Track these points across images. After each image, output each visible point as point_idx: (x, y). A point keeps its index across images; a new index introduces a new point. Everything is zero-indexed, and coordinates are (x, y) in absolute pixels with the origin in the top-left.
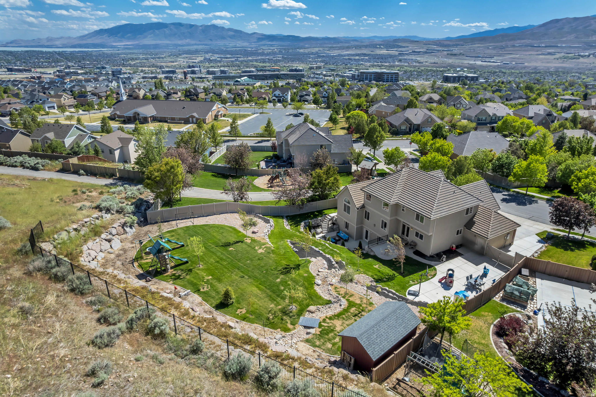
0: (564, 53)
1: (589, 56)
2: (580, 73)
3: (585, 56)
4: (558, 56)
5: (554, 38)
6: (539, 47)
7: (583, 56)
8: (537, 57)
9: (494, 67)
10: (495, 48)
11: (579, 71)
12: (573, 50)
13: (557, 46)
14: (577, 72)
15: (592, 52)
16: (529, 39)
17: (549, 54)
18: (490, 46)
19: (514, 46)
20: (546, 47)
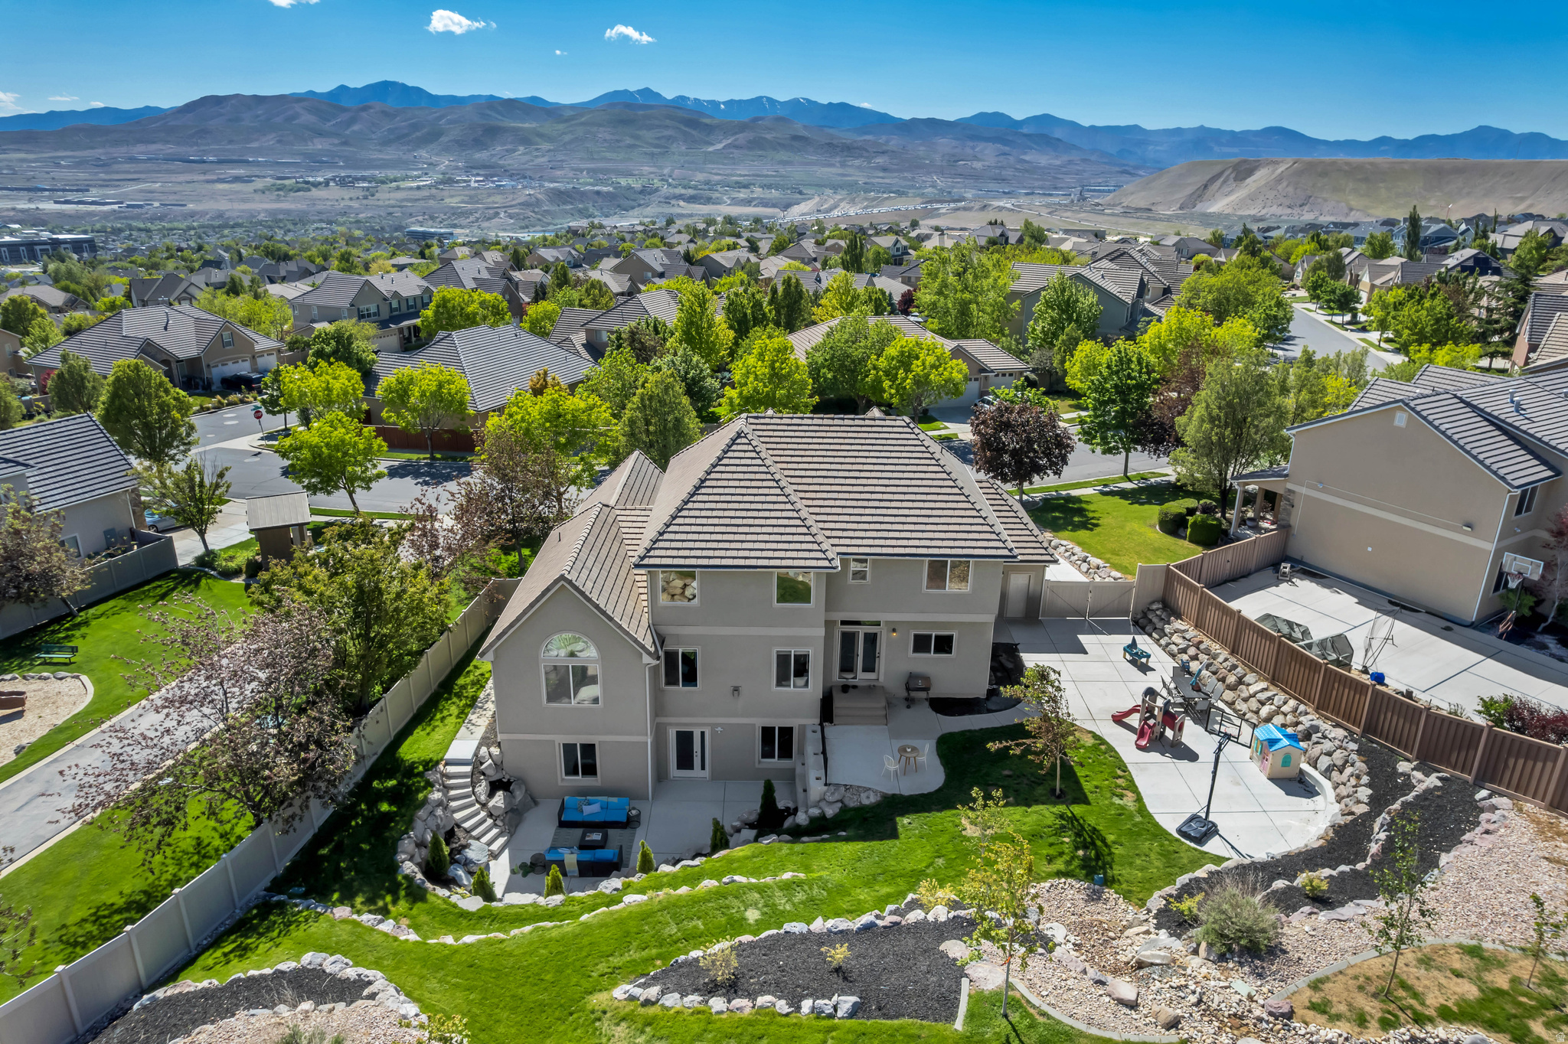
0: (272, 176)
1: (327, 183)
2: (330, 222)
3: (320, 183)
4: (259, 184)
5: (231, 142)
6: (204, 162)
7: (316, 185)
8: (209, 186)
9: (106, 216)
10: (80, 164)
11: (324, 217)
12: (287, 172)
13: (247, 162)
14: (321, 221)
15: (330, 175)
16: (168, 142)
17: (237, 179)
18: (63, 158)
19: (132, 160)
20: (220, 162)
